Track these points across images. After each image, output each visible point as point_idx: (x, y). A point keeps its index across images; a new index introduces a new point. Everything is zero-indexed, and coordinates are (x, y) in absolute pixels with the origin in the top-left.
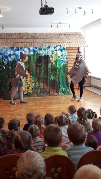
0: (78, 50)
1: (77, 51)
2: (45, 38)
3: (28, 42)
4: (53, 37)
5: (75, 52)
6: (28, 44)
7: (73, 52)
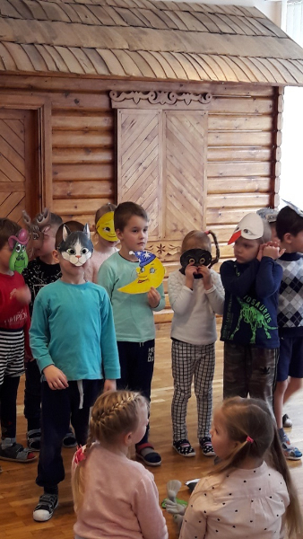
0: (269, 102)
1: (265, 105)
2: (96, 22)
3: (10, 37)
4: (140, 23)
5: (257, 114)
6: (14, 47)
7: (247, 115)
